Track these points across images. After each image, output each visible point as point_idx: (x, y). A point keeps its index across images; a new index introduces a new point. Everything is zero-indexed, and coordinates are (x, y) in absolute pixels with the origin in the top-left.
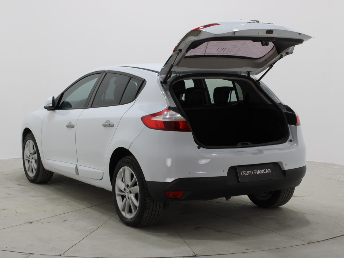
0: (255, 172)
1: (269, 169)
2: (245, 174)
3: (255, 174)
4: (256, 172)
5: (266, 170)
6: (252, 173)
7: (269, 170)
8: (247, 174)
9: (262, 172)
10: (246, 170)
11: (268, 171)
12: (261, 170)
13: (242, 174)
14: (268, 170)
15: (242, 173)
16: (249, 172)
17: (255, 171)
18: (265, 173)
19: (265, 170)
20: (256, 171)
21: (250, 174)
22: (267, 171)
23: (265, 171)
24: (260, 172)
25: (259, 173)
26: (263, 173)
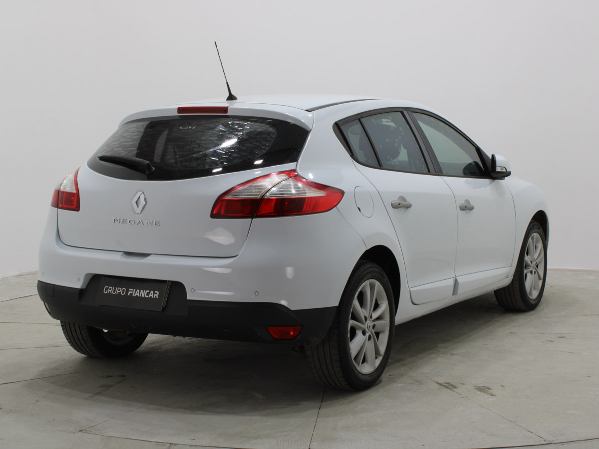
0: (129, 292)
1: (156, 292)
2: (111, 291)
3: (129, 295)
4: (132, 292)
5: (152, 292)
6: (123, 293)
7: (156, 294)
8: (114, 292)
9: (143, 294)
10: (115, 286)
11: (154, 295)
12: (142, 291)
13: (105, 291)
14: (154, 293)
15: (107, 289)
16: (120, 290)
17: (130, 290)
18: (147, 296)
19: (148, 291)
20: (132, 290)
21: (119, 293)
22: (151, 295)
23: (148, 294)
24: (138, 294)
25: (136, 294)
26: (143, 296)
